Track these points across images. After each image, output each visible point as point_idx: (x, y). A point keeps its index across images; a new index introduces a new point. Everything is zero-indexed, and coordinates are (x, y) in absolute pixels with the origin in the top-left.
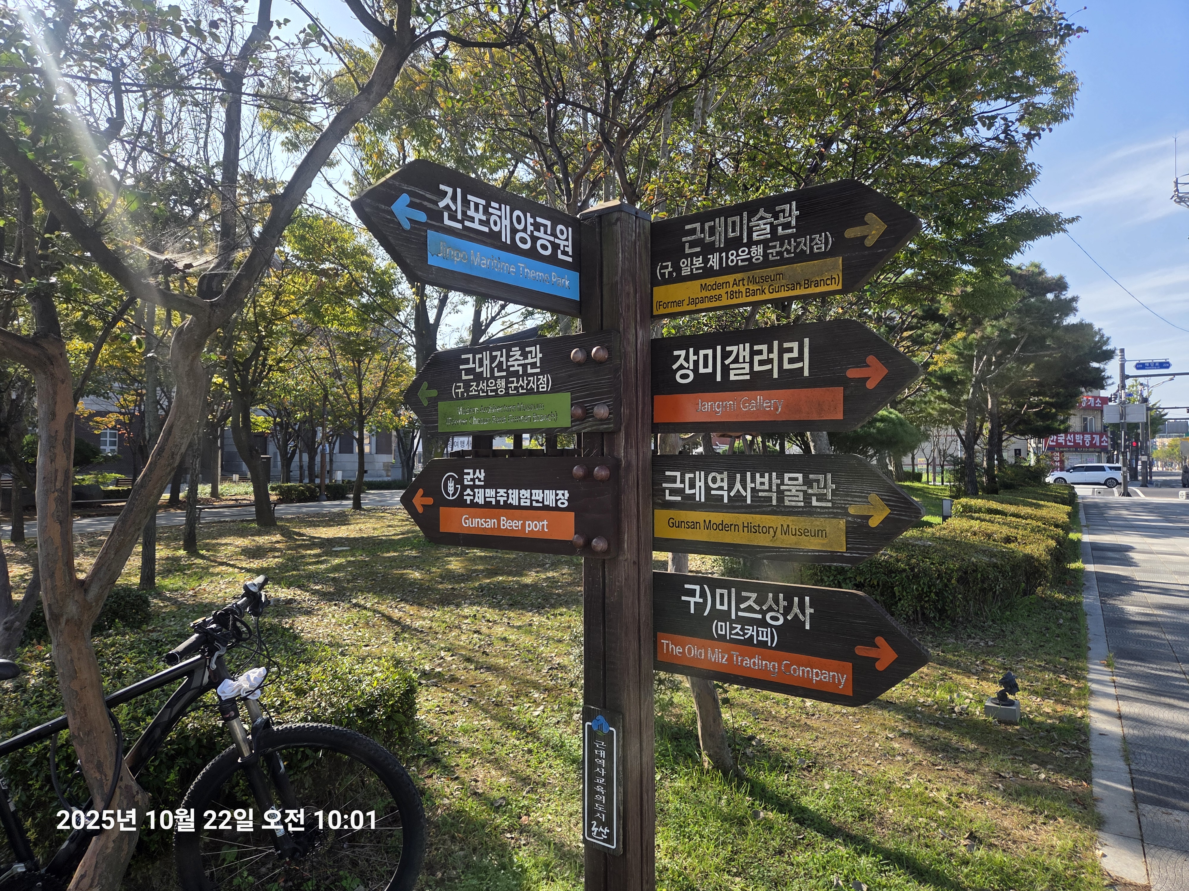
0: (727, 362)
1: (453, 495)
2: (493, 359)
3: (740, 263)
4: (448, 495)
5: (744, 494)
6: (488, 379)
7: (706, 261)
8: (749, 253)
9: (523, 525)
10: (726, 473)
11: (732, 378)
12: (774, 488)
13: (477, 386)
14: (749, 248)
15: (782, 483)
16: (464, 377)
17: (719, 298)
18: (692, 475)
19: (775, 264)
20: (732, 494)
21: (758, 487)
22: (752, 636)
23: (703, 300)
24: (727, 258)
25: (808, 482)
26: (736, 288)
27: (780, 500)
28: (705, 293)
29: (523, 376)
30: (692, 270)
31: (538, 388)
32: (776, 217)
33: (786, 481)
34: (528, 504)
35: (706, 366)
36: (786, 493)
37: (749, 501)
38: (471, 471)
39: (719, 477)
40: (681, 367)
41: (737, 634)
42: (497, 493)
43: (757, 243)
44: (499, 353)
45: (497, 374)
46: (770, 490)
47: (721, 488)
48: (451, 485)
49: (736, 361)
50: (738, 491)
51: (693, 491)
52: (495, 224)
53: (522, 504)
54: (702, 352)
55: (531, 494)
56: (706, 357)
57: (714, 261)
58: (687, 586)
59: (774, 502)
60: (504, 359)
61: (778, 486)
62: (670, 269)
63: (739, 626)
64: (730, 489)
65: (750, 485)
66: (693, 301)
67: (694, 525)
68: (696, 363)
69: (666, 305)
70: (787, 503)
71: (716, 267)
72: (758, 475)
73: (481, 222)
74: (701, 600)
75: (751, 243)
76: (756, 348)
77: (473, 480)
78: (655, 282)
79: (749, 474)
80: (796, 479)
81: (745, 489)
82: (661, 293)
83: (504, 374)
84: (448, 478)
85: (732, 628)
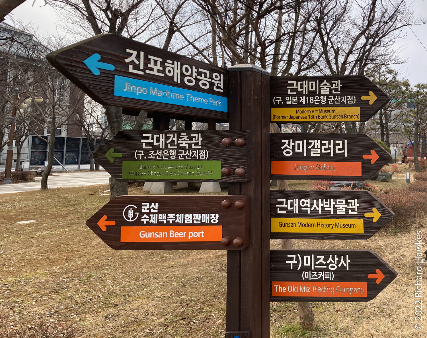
0: (309, 147)
1: (132, 219)
2: (167, 138)
3: (315, 103)
4: (129, 219)
5: (318, 209)
6: (163, 150)
7: (299, 99)
8: (320, 99)
9: (187, 235)
10: (309, 199)
11: (312, 155)
12: (332, 207)
13: (155, 153)
14: (320, 97)
15: (336, 204)
16: (144, 147)
17: (306, 117)
18: (292, 201)
19: (331, 106)
20: (312, 209)
21: (325, 206)
22: (322, 277)
23: (297, 117)
24: (309, 100)
25: (347, 204)
26: (313, 114)
27: (335, 211)
28: (298, 114)
29: (189, 150)
30: (292, 102)
31: (199, 157)
32: (332, 85)
33: (338, 203)
34: (191, 222)
35: (299, 148)
36: (337, 208)
37: (320, 213)
38: (148, 204)
39: (305, 201)
40: (286, 148)
41: (315, 277)
42: (167, 216)
43: (324, 95)
44: (172, 136)
45: (169, 147)
46: (330, 207)
47: (306, 207)
48: (131, 213)
49: (314, 147)
50: (315, 208)
51: (292, 208)
52: (170, 71)
53: (186, 222)
54: (297, 142)
55: (193, 217)
56: (299, 144)
57: (303, 100)
58: (289, 256)
59: (332, 213)
60: (175, 139)
61: (334, 205)
62: (280, 100)
63: (316, 273)
64: (311, 207)
65: (320, 205)
66: (292, 117)
67: (293, 225)
68: (294, 147)
69: (279, 117)
70: (338, 213)
71: (304, 103)
72: (324, 200)
73: (158, 71)
74: (296, 262)
75: (320, 95)
76: (323, 142)
77: (149, 209)
78: (272, 106)
79: (320, 200)
80: (342, 202)
81: (318, 207)
82: (275, 111)
83: (176, 147)
84: (129, 208)
85: (312, 274)
